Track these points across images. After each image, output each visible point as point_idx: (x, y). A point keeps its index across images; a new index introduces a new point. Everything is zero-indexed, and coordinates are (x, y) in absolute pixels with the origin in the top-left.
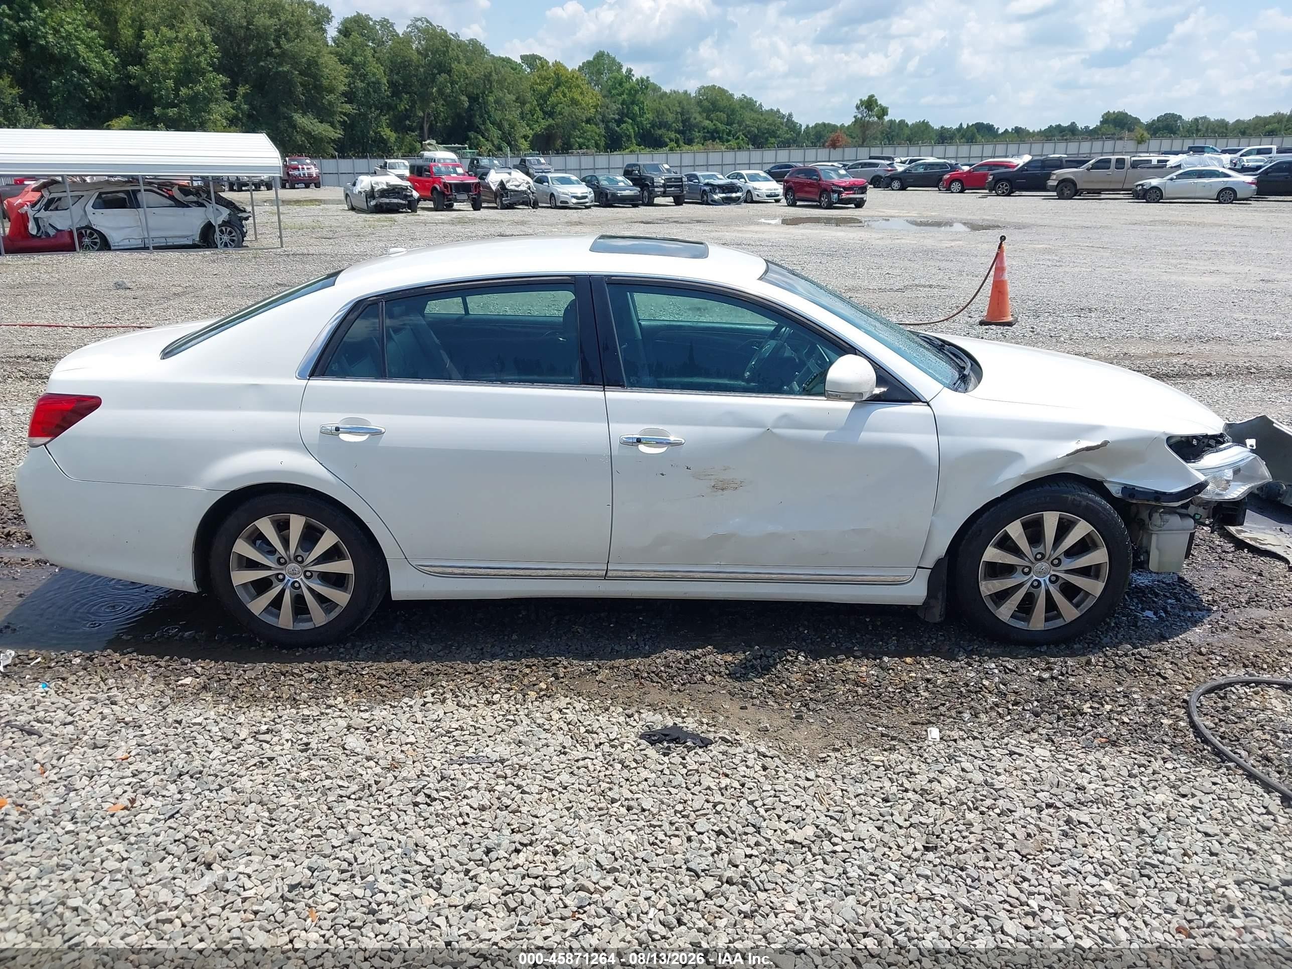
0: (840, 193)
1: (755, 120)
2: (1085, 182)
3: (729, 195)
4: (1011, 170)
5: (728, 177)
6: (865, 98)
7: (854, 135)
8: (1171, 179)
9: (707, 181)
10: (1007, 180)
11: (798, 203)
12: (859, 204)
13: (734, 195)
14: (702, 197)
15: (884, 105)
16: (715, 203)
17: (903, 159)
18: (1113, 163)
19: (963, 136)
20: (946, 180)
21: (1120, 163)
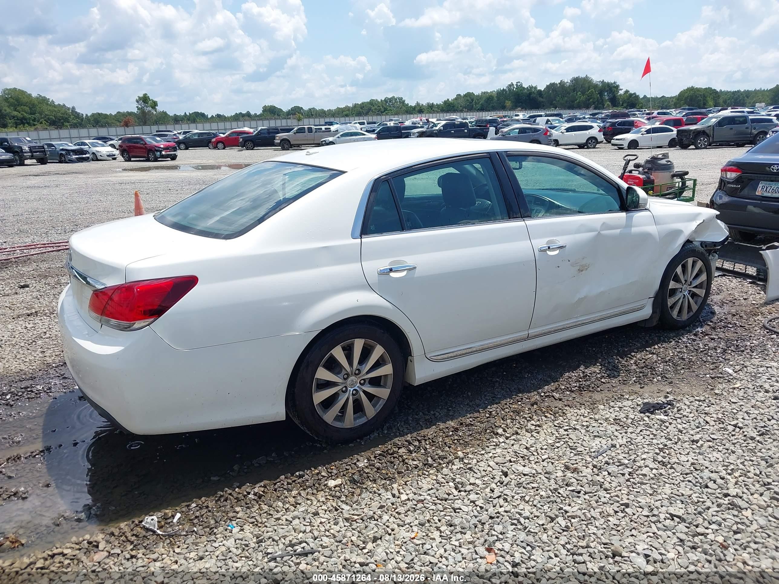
0: (161, 152)
1: (51, 111)
2: (295, 140)
3: (81, 156)
4: (251, 135)
5: (75, 145)
6: (141, 96)
7: (120, 120)
8: (338, 137)
9: (61, 148)
10: (251, 141)
11: (132, 159)
12: (174, 158)
13: (84, 156)
14: (61, 158)
15: (155, 100)
16: (71, 161)
17: (179, 132)
18: (306, 129)
19: (189, 120)
20: (214, 142)
21: (310, 130)
